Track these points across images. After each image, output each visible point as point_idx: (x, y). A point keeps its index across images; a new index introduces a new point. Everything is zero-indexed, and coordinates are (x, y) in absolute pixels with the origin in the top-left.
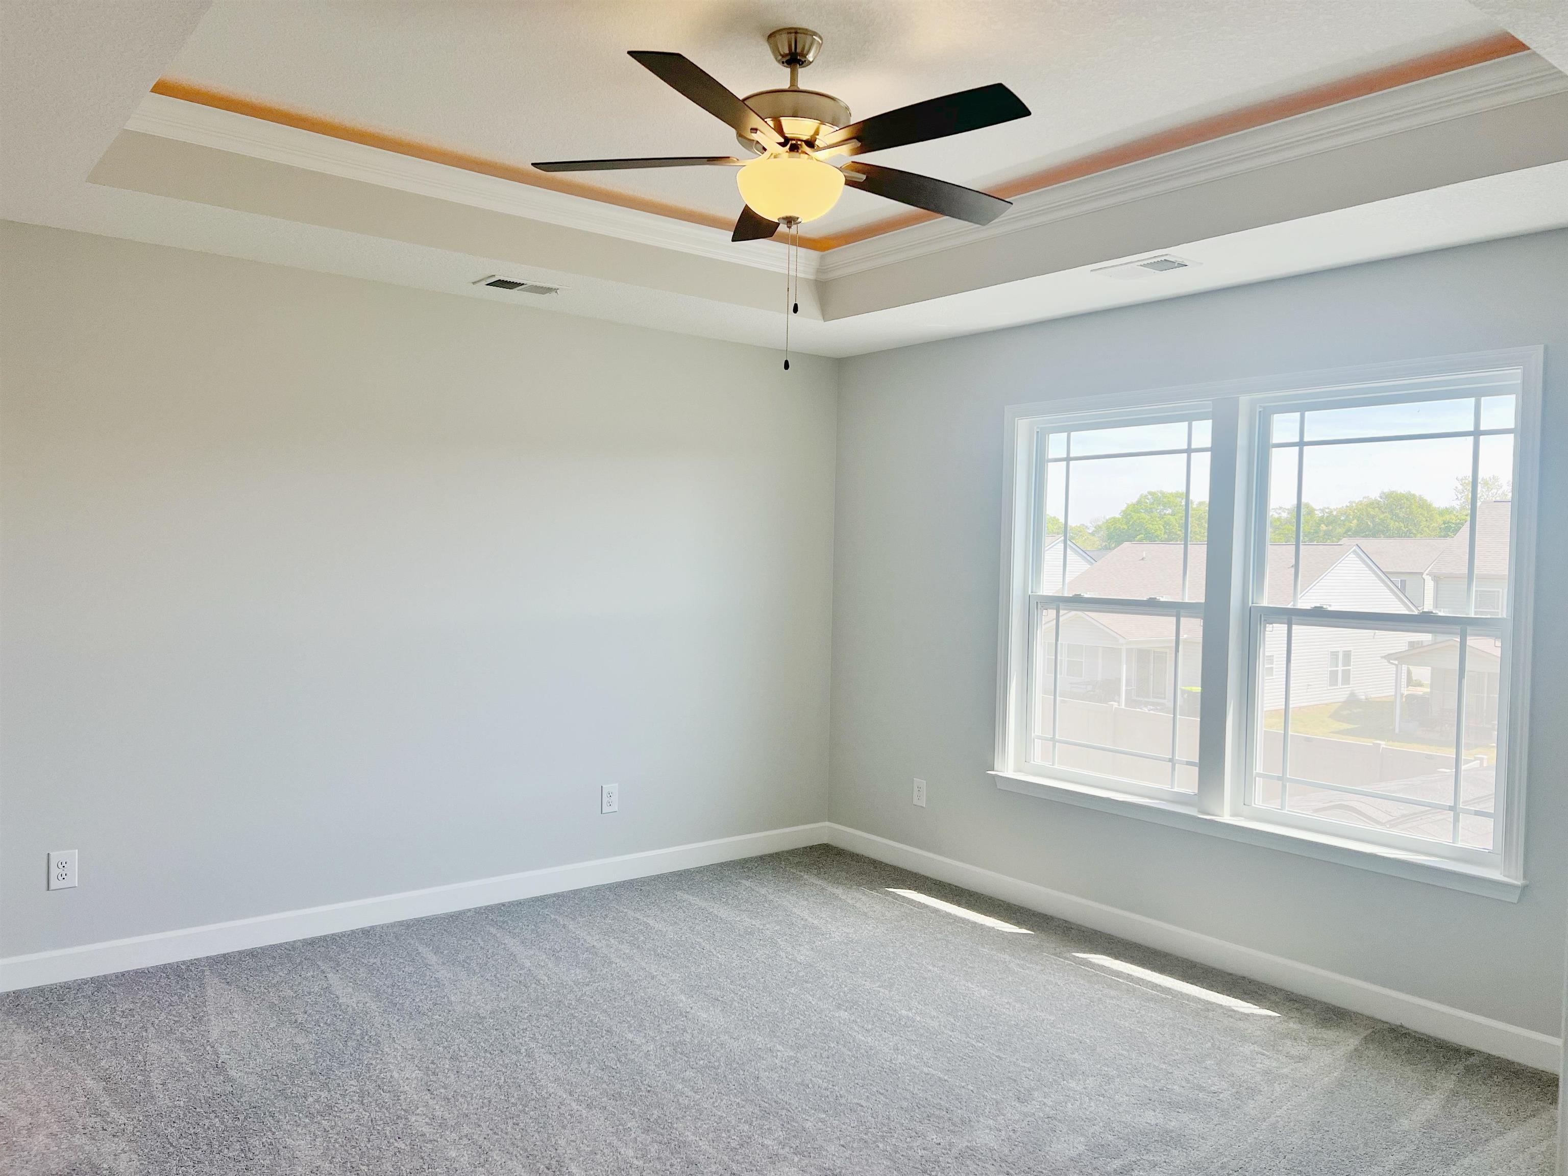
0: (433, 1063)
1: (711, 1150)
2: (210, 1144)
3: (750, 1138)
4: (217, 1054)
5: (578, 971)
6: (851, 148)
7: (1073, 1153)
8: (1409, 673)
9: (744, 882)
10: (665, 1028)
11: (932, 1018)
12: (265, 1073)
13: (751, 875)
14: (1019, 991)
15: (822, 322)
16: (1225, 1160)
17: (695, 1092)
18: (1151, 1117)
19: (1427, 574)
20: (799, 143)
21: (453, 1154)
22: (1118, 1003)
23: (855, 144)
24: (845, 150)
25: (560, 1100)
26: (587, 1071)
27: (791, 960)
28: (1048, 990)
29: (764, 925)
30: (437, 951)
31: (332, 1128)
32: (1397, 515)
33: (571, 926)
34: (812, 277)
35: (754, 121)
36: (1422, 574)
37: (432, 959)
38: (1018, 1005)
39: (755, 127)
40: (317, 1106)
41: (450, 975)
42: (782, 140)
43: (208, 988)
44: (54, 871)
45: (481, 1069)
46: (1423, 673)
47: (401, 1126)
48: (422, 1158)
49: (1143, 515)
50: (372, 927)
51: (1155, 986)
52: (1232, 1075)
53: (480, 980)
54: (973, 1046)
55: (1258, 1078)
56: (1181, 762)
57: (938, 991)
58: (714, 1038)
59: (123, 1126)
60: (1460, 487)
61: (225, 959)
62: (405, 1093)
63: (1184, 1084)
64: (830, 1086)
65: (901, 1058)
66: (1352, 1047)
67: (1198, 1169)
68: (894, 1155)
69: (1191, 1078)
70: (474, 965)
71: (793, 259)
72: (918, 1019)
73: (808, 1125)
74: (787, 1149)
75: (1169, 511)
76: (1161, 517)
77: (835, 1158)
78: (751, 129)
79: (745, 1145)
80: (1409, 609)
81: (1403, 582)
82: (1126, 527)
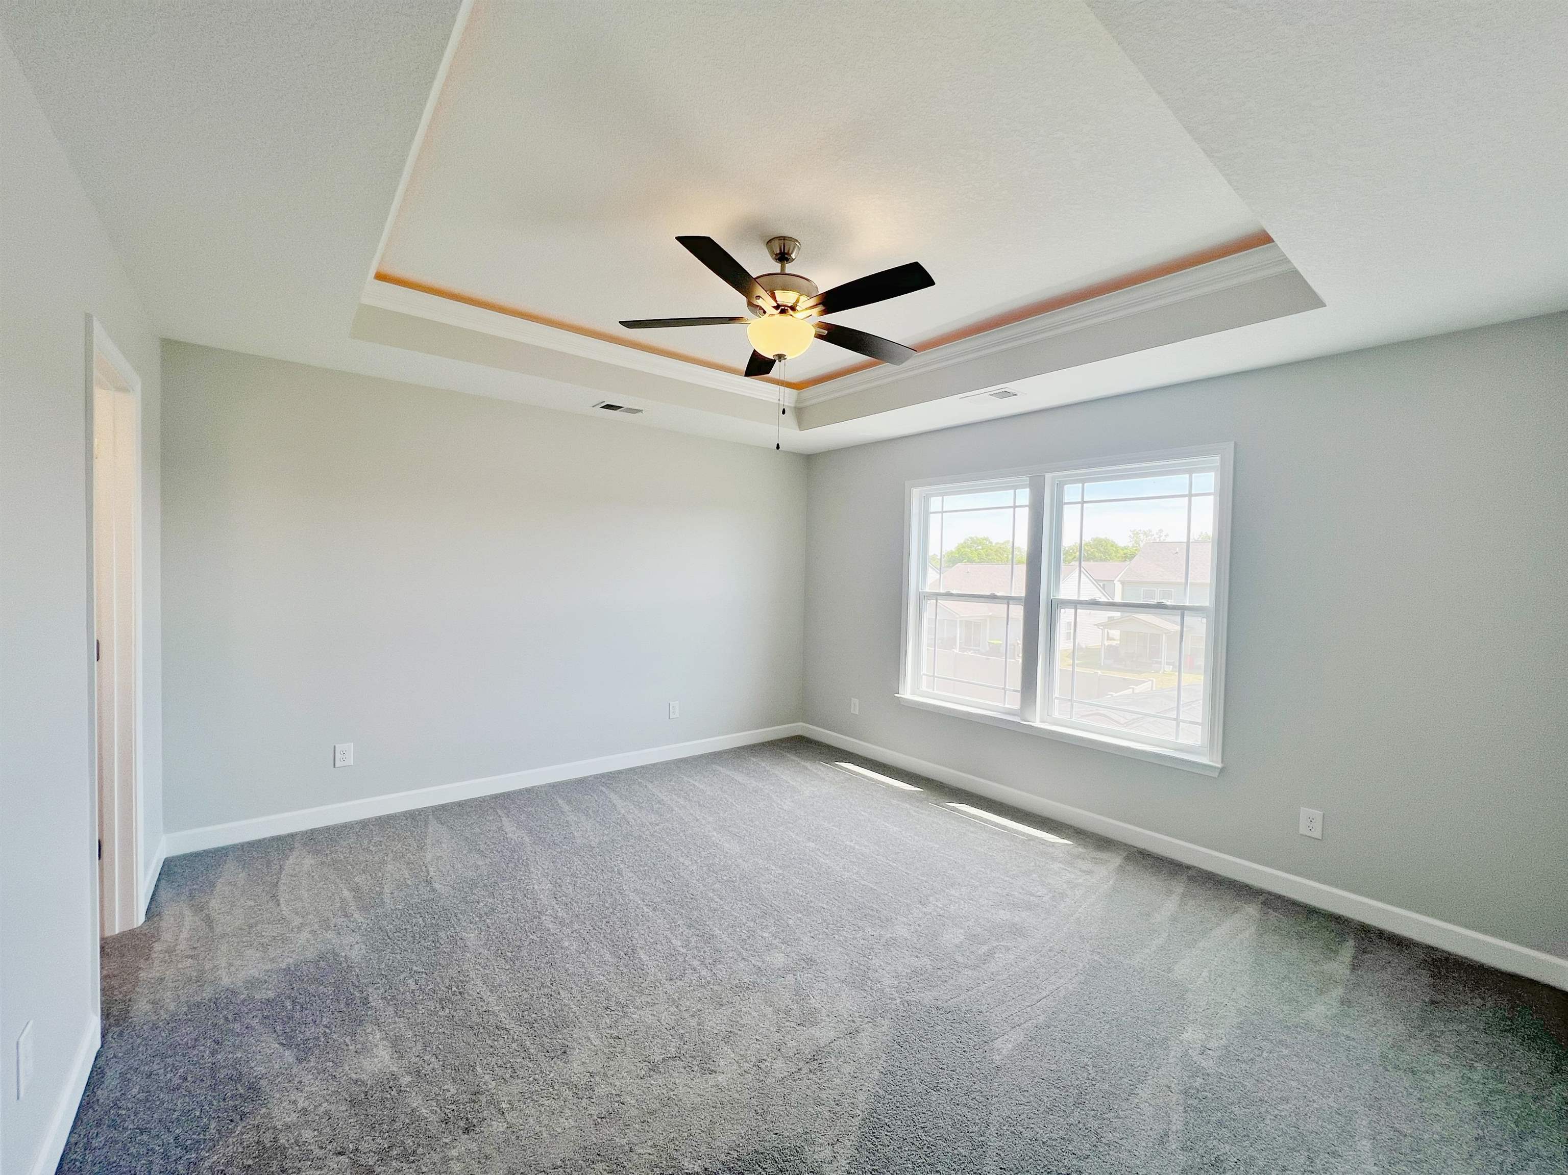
0: (560, 879)
1: (730, 941)
2: (414, 937)
3: (754, 932)
4: (428, 872)
5: (653, 816)
6: (819, 310)
7: (957, 941)
8: (1108, 632)
9: (752, 759)
10: (703, 854)
11: (865, 846)
12: (455, 885)
13: (756, 754)
14: (916, 828)
15: (798, 431)
16: (1051, 945)
17: (721, 899)
18: (1003, 915)
19: (1119, 581)
20: (786, 308)
21: (566, 944)
22: (976, 836)
23: (821, 308)
24: (815, 311)
25: (636, 905)
26: (654, 884)
27: (780, 808)
28: (933, 827)
29: (764, 786)
30: (569, 802)
31: (492, 924)
32: (1100, 550)
33: (650, 786)
34: (792, 405)
35: (759, 291)
36: (1113, 581)
37: (566, 808)
38: (916, 838)
39: (759, 295)
40: (485, 909)
41: (575, 819)
42: (776, 305)
43: (430, 827)
44: (338, 756)
45: (589, 883)
46: (1116, 633)
47: (536, 923)
48: (547, 947)
49: (967, 549)
50: (533, 787)
51: (997, 825)
52: (1049, 884)
53: (593, 822)
54: (890, 865)
55: (1065, 886)
56: (1009, 690)
57: (868, 829)
58: (733, 860)
59: (360, 924)
60: (1132, 536)
61: (443, 808)
62: (540, 899)
63: (1021, 891)
64: (804, 894)
65: (847, 875)
66: (1117, 864)
67: (1035, 951)
68: (844, 943)
69: (1024, 887)
70: (590, 812)
71: (782, 394)
72: (857, 847)
73: (791, 922)
74: (778, 940)
75: (980, 547)
76: (976, 550)
77: (808, 946)
78: (757, 297)
79: (751, 937)
80: (1108, 599)
81: (1104, 585)
82: (957, 555)
